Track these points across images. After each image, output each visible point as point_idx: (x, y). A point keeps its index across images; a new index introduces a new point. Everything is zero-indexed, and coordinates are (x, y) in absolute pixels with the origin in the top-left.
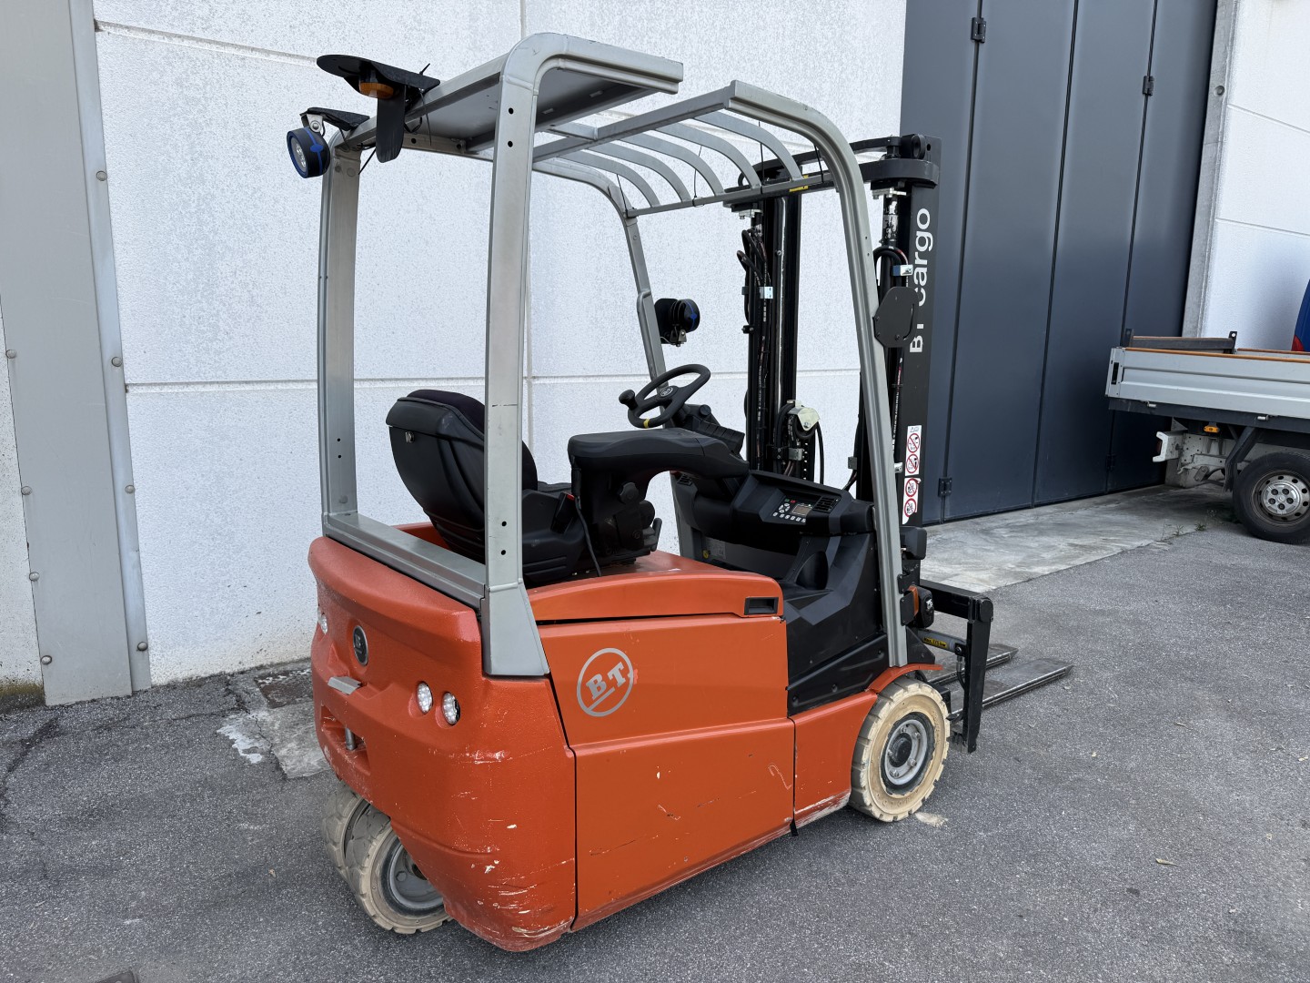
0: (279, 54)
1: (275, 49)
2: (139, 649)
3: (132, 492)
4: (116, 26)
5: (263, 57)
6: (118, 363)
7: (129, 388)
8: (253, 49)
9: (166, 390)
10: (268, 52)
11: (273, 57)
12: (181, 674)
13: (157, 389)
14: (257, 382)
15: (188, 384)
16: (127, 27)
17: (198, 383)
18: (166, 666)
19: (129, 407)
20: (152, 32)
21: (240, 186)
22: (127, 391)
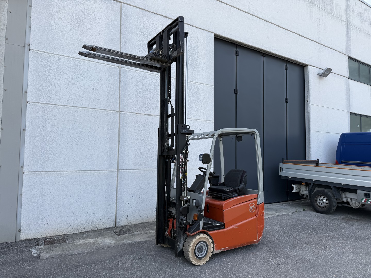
0: (64, 106)
1: (64, 105)
2: (19, 231)
3: (22, 195)
4: (31, 102)
5: (61, 106)
6: (22, 167)
7: (24, 173)
8: (59, 105)
9: (32, 173)
10: (62, 105)
11: (63, 106)
12: (28, 237)
13: (30, 173)
14: (53, 171)
15: (37, 172)
16: (33, 102)
17: (39, 172)
18: (24, 236)
19: (23, 177)
20: (38, 103)
21: (53, 131)
22: (23, 173)
